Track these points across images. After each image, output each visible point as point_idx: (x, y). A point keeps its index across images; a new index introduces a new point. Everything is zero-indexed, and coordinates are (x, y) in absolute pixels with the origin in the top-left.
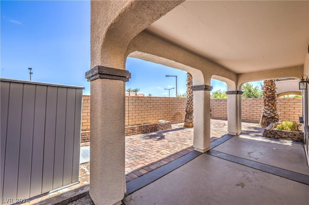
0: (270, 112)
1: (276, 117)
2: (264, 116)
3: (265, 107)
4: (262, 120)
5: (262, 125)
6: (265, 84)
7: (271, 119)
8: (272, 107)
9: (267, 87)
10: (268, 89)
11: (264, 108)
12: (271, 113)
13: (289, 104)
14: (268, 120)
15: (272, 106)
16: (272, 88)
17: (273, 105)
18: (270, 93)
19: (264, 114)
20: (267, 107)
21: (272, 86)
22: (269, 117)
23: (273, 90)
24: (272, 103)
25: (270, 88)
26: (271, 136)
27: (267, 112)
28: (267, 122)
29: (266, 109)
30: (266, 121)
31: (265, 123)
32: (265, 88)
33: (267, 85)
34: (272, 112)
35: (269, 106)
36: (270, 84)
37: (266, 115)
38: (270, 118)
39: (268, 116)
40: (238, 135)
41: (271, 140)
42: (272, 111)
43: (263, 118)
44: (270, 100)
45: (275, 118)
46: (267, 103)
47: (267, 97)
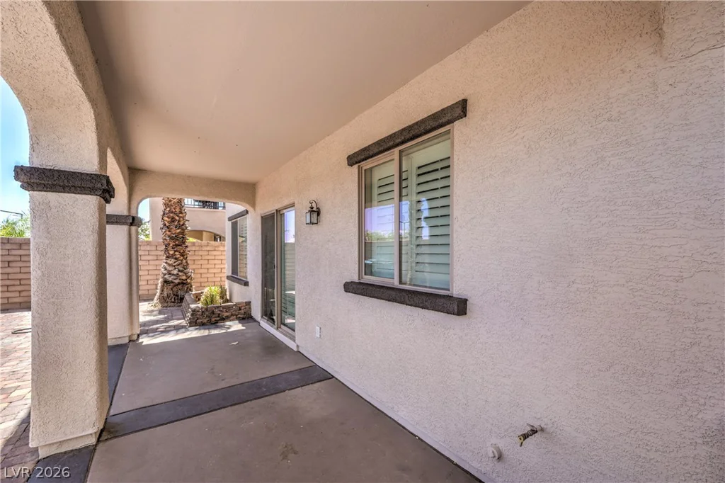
0: (179, 271)
1: (189, 281)
2: (166, 282)
3: (169, 262)
4: (162, 291)
5: (161, 303)
6: (168, 209)
7: (180, 286)
8: (182, 261)
9: (172, 215)
10: (173, 222)
11: (166, 263)
12: (180, 274)
13: (201, 253)
14: (175, 289)
15: (182, 258)
16: (182, 219)
17: (183, 256)
18: (178, 231)
19: (166, 276)
20: (171, 261)
21: (181, 215)
22: (177, 281)
23: (182, 225)
24: (182, 251)
25: (177, 218)
26: (205, 321)
27: (172, 272)
28: (174, 295)
29: (169, 265)
30: (171, 292)
31: (168, 296)
32: (168, 217)
33: (172, 212)
34: (182, 271)
35: (176, 259)
36: (178, 210)
37: (170, 279)
38: (179, 284)
39: (174, 281)
40: (134, 341)
41: (209, 329)
42: (181, 269)
43: (163, 286)
44: (177, 245)
45: (187, 284)
46: (171, 252)
47: (172, 238)
